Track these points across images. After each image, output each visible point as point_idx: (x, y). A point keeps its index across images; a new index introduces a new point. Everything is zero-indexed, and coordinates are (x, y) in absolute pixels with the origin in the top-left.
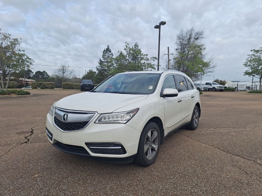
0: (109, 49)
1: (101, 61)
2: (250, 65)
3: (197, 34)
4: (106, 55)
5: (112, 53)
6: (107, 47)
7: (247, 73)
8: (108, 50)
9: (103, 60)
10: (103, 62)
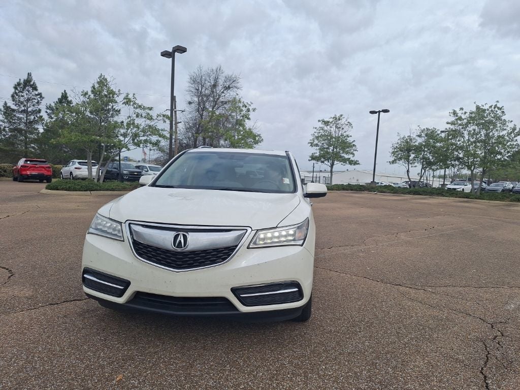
0: (32, 83)
1: (9, 107)
2: (317, 145)
3: (228, 79)
4: (22, 96)
5: (39, 91)
6: (26, 78)
7: (313, 158)
8: (28, 84)
9: (13, 107)
10: (13, 110)
